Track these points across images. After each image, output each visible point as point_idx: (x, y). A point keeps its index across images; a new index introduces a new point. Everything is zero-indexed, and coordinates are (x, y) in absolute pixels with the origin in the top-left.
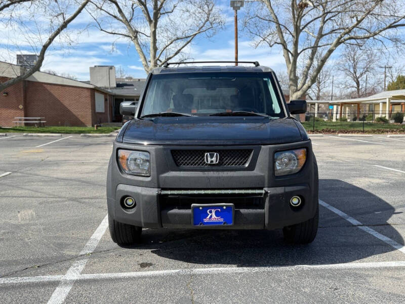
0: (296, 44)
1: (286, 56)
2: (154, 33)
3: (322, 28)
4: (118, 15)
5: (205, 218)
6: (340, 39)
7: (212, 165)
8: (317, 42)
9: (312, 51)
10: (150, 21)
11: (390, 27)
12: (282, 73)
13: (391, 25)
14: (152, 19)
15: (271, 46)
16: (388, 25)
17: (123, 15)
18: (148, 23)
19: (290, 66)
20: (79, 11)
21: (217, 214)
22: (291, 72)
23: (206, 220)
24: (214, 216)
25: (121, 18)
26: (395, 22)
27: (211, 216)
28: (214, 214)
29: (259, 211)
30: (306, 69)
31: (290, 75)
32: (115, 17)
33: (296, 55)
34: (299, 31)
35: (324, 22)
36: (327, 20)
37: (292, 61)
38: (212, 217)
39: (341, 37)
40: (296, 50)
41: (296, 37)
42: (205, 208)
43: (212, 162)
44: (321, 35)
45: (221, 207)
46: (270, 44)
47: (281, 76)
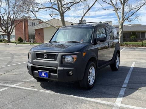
2: (123, 8)
4: (111, 3)
10: (122, 4)
14: (123, 3)
17: (112, 3)
18: (121, 4)
20: (94, 4)
21: (44, 74)
25: (111, 4)
28: (43, 74)
29: (56, 74)
32: (109, 4)
38: (43, 75)
42: (41, 72)
45: (45, 72)
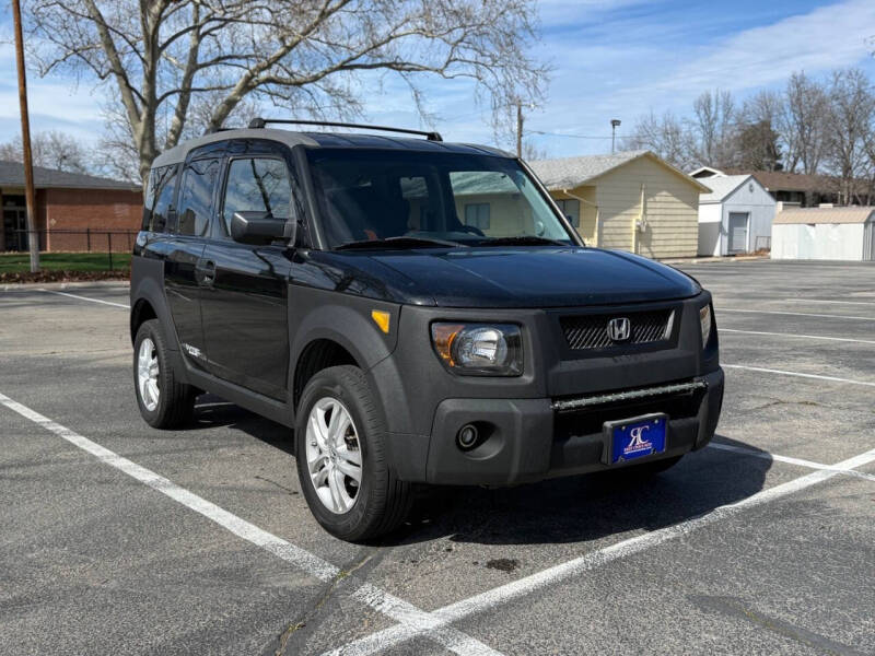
0: (151, 78)
1: (128, 102)
3: (194, 51)
5: (627, 446)
6: (248, 79)
7: (620, 343)
8: (188, 79)
9: (181, 97)
11: (342, 67)
12: (58, 137)
13: (344, 63)
15: (103, 78)
16: (338, 64)
19: (141, 126)
21: (644, 435)
22: (143, 139)
23: (627, 451)
24: (640, 441)
26: (351, 59)
27: (635, 442)
28: (639, 436)
29: (692, 419)
30: (172, 137)
31: (143, 146)
33: (152, 103)
34: (156, 50)
35: (199, 38)
36: (205, 34)
37: (144, 116)
38: (638, 443)
39: (253, 76)
40: (152, 92)
41: (150, 63)
42: (629, 427)
43: (620, 336)
44: (194, 66)
45: (651, 421)
46: (99, 74)
47: (58, 144)
